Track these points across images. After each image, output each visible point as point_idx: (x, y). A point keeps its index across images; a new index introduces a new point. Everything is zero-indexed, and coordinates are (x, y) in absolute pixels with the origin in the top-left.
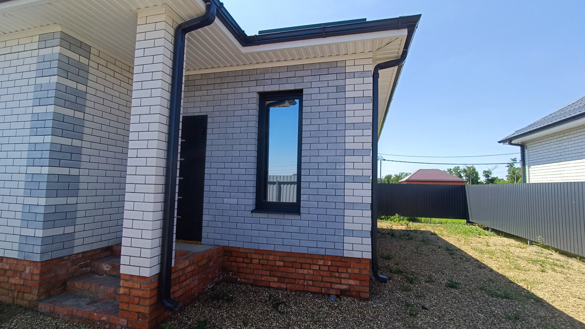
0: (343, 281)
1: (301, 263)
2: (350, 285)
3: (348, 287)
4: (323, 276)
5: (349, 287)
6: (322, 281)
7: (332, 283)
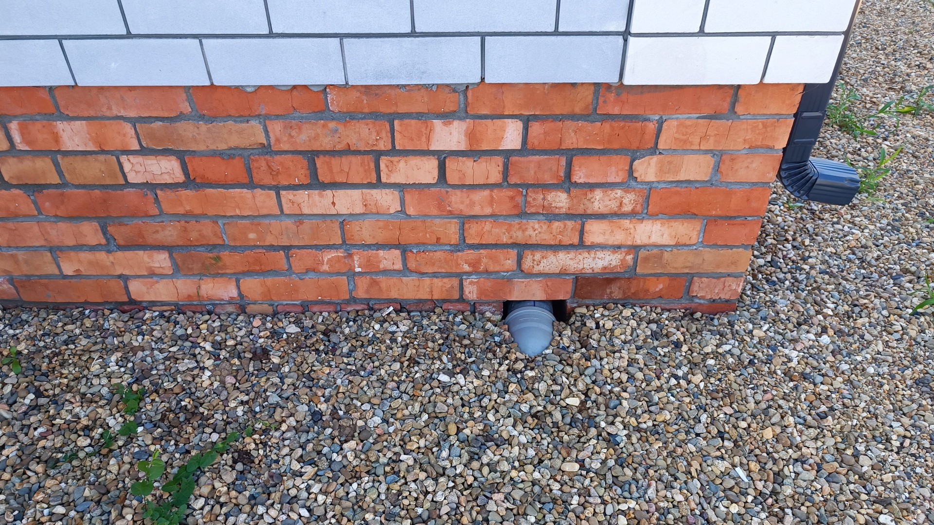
0: (596, 232)
1: (311, 156)
2: (635, 249)
3: (623, 261)
4: (465, 220)
5: (629, 258)
6: (463, 244)
7: (522, 248)
